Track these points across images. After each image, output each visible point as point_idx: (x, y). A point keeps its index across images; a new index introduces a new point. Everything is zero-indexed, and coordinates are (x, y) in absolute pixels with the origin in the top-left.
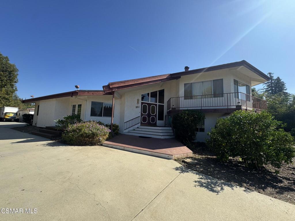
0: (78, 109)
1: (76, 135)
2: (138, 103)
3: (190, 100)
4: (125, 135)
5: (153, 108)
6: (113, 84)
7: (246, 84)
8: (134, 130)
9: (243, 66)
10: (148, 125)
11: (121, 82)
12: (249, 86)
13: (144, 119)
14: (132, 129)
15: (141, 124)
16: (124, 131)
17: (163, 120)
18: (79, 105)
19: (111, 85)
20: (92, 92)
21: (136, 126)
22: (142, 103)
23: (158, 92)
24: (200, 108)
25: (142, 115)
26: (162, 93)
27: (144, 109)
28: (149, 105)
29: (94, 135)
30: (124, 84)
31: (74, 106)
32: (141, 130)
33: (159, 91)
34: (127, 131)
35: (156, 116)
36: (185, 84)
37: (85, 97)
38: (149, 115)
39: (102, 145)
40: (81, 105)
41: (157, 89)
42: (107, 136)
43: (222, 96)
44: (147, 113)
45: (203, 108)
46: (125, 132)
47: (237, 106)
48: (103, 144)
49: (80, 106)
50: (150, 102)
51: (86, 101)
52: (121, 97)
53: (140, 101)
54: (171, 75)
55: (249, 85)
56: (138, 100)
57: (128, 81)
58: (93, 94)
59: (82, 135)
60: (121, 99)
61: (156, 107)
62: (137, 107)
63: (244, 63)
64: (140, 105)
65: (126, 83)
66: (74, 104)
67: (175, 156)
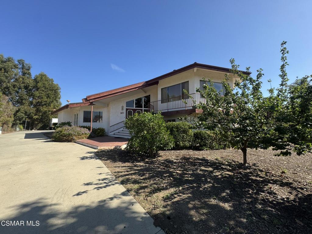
0: (77, 117)
2: (123, 109)
4: (110, 136)
6: (89, 97)
8: (119, 132)
11: (97, 94)
14: (117, 131)
20: (79, 104)
21: (122, 129)
22: (127, 109)
23: (143, 98)
24: (167, 111)
27: (129, 114)
28: (134, 110)
32: (124, 132)
34: (113, 133)
36: (161, 89)
37: (78, 108)
41: (142, 95)
45: (169, 110)
46: (111, 134)
47: (193, 107)
48: (76, 141)
50: (134, 108)
51: (80, 111)
52: (108, 105)
53: (125, 108)
54: (147, 82)
56: (123, 107)
60: (108, 107)
61: (141, 112)
62: (121, 113)
63: (196, 65)
64: (125, 111)
66: (75, 114)
67: (101, 147)
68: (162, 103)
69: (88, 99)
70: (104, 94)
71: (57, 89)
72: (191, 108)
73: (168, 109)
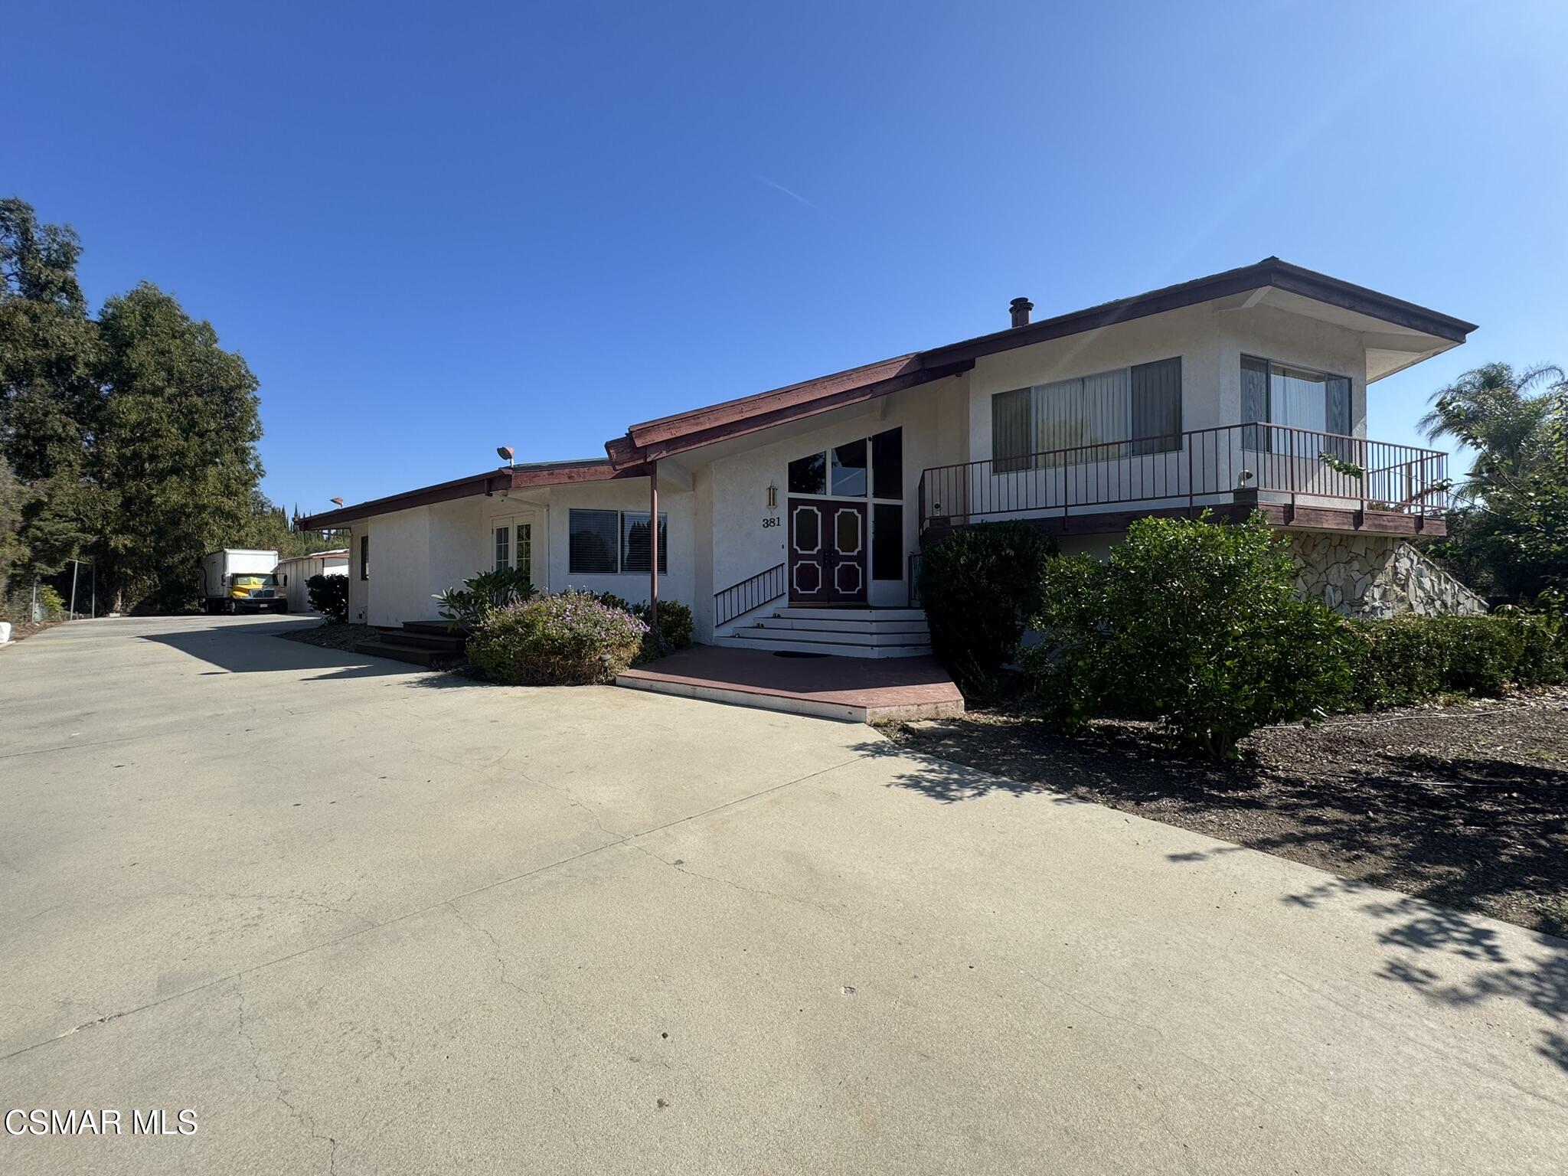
0: (520, 545)
1: (514, 646)
2: (772, 502)
3: (1022, 475)
4: (716, 647)
5: (848, 522)
6: (645, 429)
7: (1329, 371)
8: (760, 626)
9: (1270, 288)
10: (825, 604)
11: (683, 418)
12: (1350, 380)
13: (806, 577)
14: (749, 620)
15: (791, 600)
16: (717, 633)
17: (899, 577)
18: (520, 528)
19: (639, 436)
21: (769, 610)
22: (793, 504)
23: (870, 445)
24: (1060, 513)
25: (793, 557)
26: (889, 446)
27: (803, 531)
28: (828, 508)
29: (580, 645)
30: (697, 424)
31: (502, 534)
32: (787, 623)
33: (876, 439)
34: (727, 630)
35: (862, 558)
36: (994, 397)
37: (542, 491)
38: (828, 557)
39: (613, 683)
40: (528, 527)
41: (864, 428)
42: (635, 649)
43: (1178, 447)
44: (819, 547)
45: (1073, 512)
46: (721, 635)
47: (1238, 493)
48: (618, 680)
49: (525, 532)
50: (829, 497)
51: (548, 510)
52: (693, 479)
53: (784, 494)
54: (922, 357)
55: (1349, 374)
56: (772, 491)
57: (711, 410)
58: (570, 477)
59: (537, 645)
60: (694, 490)
61: (860, 516)
62: (768, 523)
63: (1272, 272)
64: (782, 511)
65: (701, 420)
66: (502, 525)
67: (877, 710)
68: (996, 470)
69: (639, 443)
70: (716, 419)
71: (240, 387)
72: (1228, 499)
73: (1066, 506)
